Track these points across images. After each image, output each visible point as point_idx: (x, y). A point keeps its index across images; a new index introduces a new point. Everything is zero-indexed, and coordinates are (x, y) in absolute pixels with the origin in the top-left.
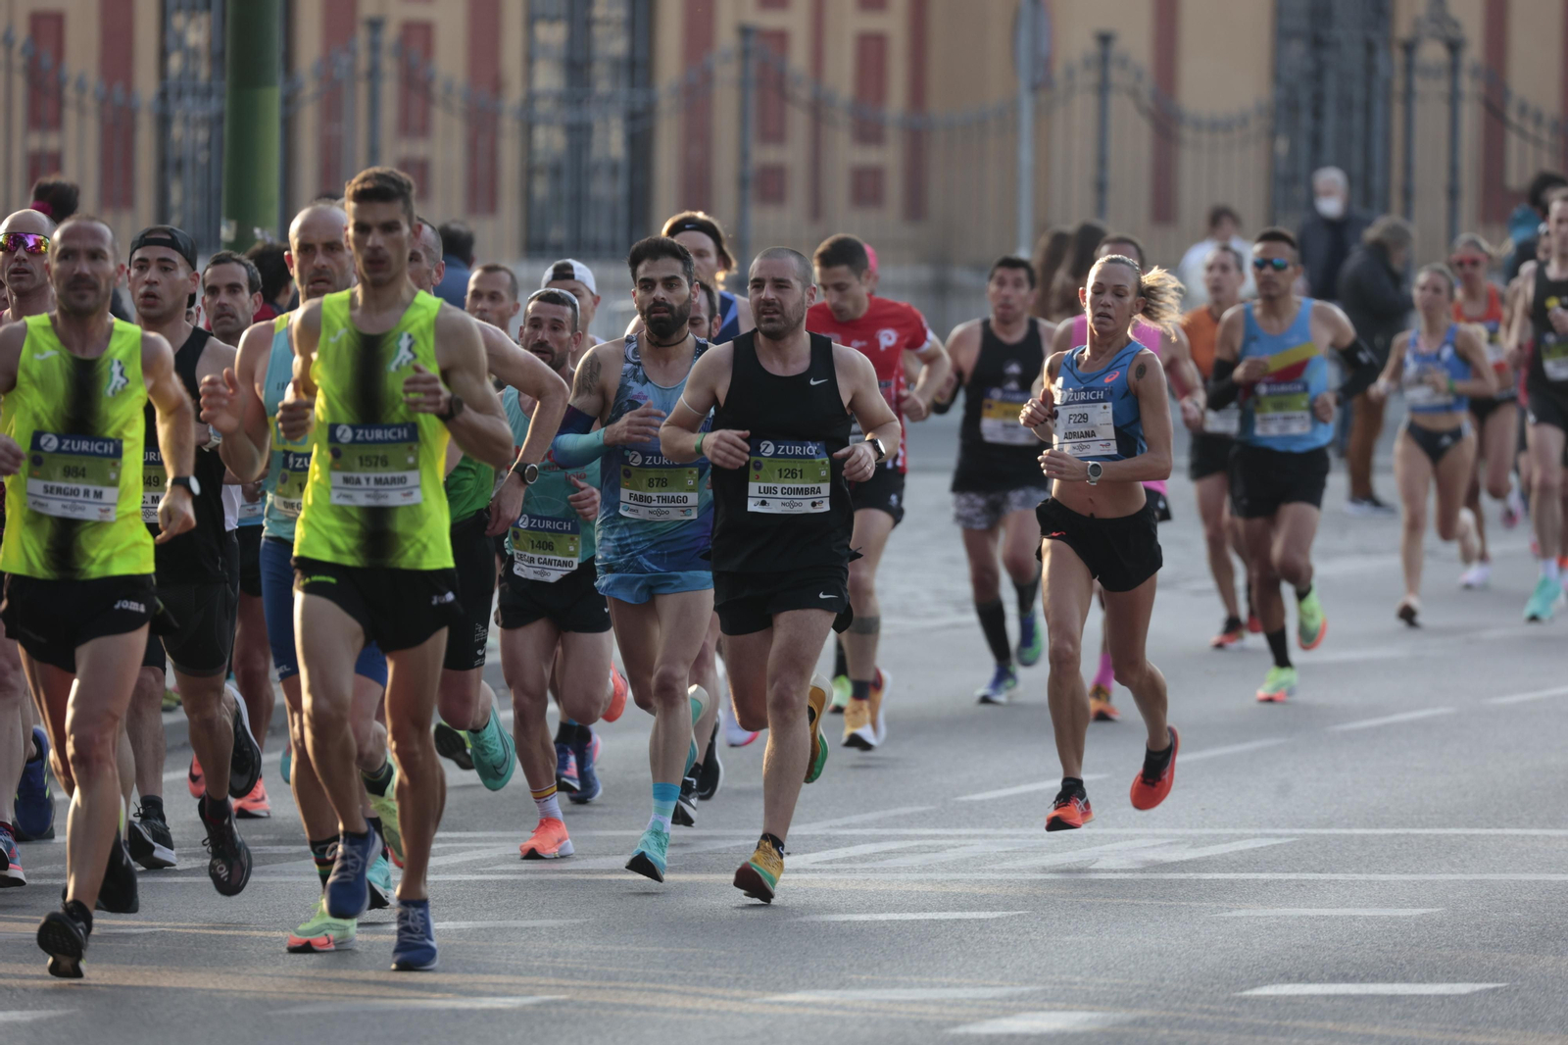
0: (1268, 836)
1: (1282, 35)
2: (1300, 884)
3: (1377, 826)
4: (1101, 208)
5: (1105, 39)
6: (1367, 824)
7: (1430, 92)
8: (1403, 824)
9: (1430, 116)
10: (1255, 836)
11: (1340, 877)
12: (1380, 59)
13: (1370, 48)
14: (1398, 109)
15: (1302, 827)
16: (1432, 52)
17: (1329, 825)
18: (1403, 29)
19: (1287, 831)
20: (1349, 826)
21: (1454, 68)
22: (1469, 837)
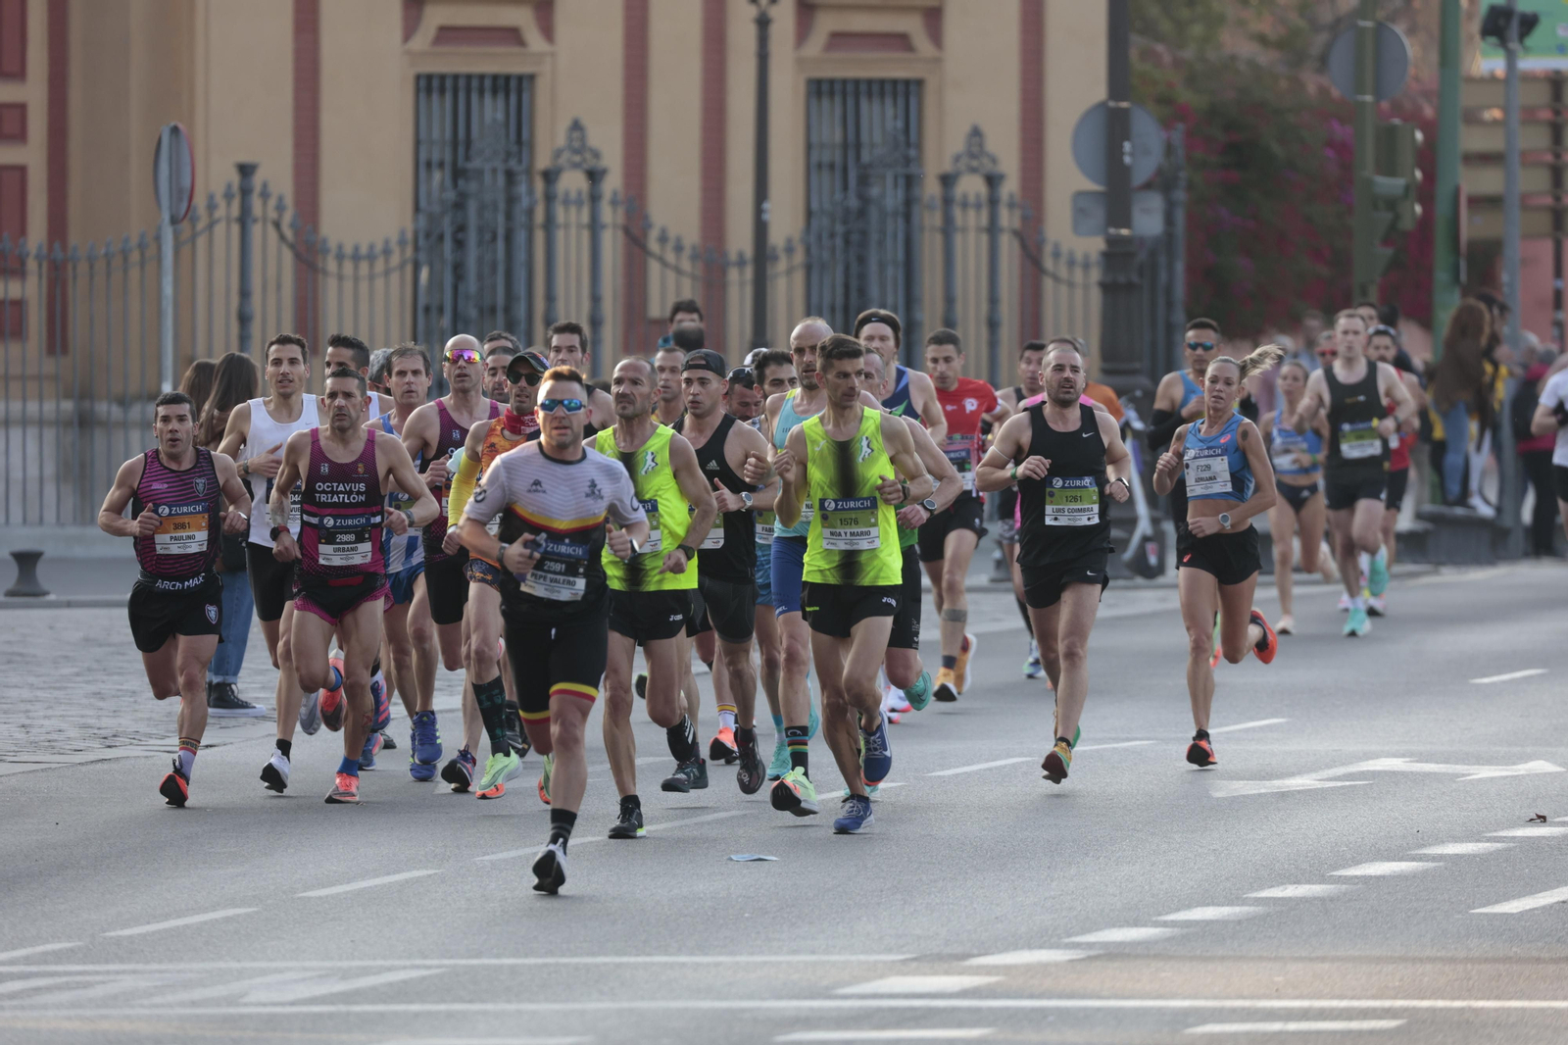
0: (418, 967)
1: (422, 167)
2: (450, 1015)
3: (526, 956)
4: (244, 340)
5: (246, 170)
7: (572, 221)
9: (571, 245)
10: (405, 968)
11: (489, 1007)
12: (522, 189)
13: (510, 176)
14: (539, 237)
15: (451, 957)
16: (573, 182)
17: (478, 955)
18: (543, 161)
19: (435, 962)
20: (498, 956)
21: (595, 198)
22: (619, 966)
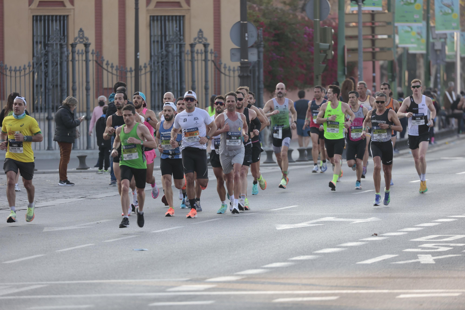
0: (40, 284)
1: (35, 43)
2: (50, 299)
3: (72, 280)
6: (69, 280)
7: (80, 59)
8: (80, 280)
9: (80, 66)
10: (36, 284)
11: (62, 296)
12: (65, 49)
13: (61, 45)
14: (70, 63)
15: (50, 281)
16: (80, 47)
17: (58, 280)
18: (71, 41)
19: (45, 283)
20: (64, 281)
21: (87, 52)
22: (101, 283)
